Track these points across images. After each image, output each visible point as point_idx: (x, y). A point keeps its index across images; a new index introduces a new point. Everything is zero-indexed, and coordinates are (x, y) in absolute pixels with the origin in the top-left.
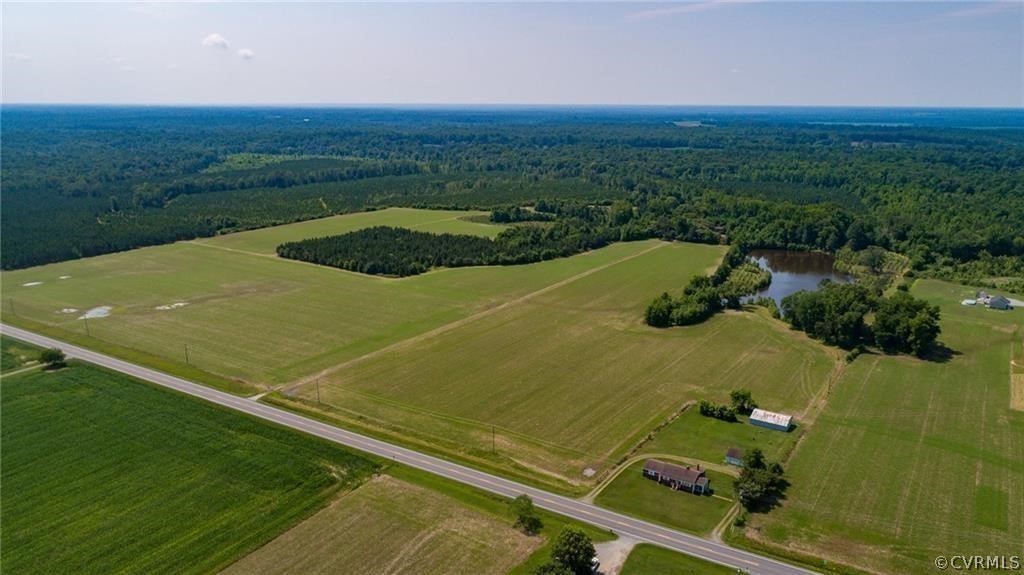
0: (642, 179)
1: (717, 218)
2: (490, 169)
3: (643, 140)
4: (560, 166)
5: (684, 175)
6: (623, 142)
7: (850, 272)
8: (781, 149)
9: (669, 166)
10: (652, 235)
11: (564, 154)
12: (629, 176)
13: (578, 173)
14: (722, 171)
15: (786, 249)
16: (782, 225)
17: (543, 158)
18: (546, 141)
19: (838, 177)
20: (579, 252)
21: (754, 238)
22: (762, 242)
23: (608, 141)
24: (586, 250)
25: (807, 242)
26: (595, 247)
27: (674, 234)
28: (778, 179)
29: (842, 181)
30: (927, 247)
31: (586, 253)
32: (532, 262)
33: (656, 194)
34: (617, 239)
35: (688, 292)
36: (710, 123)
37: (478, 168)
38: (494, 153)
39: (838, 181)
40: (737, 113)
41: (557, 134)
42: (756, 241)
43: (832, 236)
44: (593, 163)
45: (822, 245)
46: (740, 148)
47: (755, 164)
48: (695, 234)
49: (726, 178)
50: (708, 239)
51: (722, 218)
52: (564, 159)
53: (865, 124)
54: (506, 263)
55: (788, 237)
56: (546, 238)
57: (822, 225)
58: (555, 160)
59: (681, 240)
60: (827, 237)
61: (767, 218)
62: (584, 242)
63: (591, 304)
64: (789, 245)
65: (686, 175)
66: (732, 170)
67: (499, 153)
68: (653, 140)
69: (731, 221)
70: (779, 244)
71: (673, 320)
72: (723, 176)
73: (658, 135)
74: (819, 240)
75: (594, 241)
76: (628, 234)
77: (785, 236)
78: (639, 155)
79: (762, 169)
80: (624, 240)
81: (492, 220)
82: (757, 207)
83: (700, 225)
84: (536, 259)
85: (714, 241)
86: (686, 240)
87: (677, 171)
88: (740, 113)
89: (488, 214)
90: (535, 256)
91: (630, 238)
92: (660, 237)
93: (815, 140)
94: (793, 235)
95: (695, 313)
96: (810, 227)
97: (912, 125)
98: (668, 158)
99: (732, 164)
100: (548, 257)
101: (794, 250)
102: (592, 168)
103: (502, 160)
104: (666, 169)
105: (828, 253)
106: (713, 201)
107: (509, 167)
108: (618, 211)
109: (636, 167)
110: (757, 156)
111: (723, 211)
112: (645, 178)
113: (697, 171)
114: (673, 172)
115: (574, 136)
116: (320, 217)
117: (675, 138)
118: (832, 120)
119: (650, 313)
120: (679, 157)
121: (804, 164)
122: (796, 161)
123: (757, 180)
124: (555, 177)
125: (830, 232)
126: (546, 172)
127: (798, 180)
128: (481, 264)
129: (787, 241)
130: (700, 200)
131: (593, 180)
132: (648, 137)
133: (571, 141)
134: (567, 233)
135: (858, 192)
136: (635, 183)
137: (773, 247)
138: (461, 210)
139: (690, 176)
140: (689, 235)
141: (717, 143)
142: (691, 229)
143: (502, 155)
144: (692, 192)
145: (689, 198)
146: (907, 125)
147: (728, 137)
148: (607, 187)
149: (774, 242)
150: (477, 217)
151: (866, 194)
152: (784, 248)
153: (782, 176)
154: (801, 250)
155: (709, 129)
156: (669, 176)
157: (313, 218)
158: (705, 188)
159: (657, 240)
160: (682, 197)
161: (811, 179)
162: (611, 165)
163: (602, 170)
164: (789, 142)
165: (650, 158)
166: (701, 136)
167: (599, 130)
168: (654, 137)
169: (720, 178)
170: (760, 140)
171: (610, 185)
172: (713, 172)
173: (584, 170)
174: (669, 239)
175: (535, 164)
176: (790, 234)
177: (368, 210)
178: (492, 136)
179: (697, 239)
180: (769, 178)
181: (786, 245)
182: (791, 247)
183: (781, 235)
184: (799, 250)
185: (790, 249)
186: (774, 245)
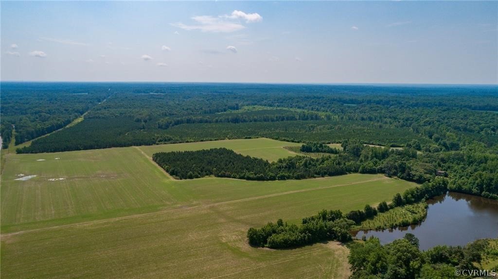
10: (381, 171)
15: (481, 196)
16: (481, 175)
22: (461, 187)
26: (332, 175)
31: (320, 178)
48: (409, 175)
50: (417, 180)
54: (249, 179)
55: (484, 186)
59: (399, 177)
64: (483, 193)
70: (475, 190)
76: (363, 168)
77: (481, 186)
81: (301, 150)
86: (403, 178)
92: (386, 173)
94: (488, 185)
101: (487, 197)
116: (215, 140)
128: (234, 177)
129: (482, 190)
137: (469, 193)
138: (296, 142)
140: (405, 175)
142: (407, 171)
149: (470, 189)
150: (295, 148)
152: (478, 195)
157: (211, 140)
174: (390, 176)
176: (486, 184)
177: (246, 138)
181: (481, 192)
182: (485, 195)
183: (478, 184)
184: (492, 198)
185: (484, 196)
186: (470, 190)
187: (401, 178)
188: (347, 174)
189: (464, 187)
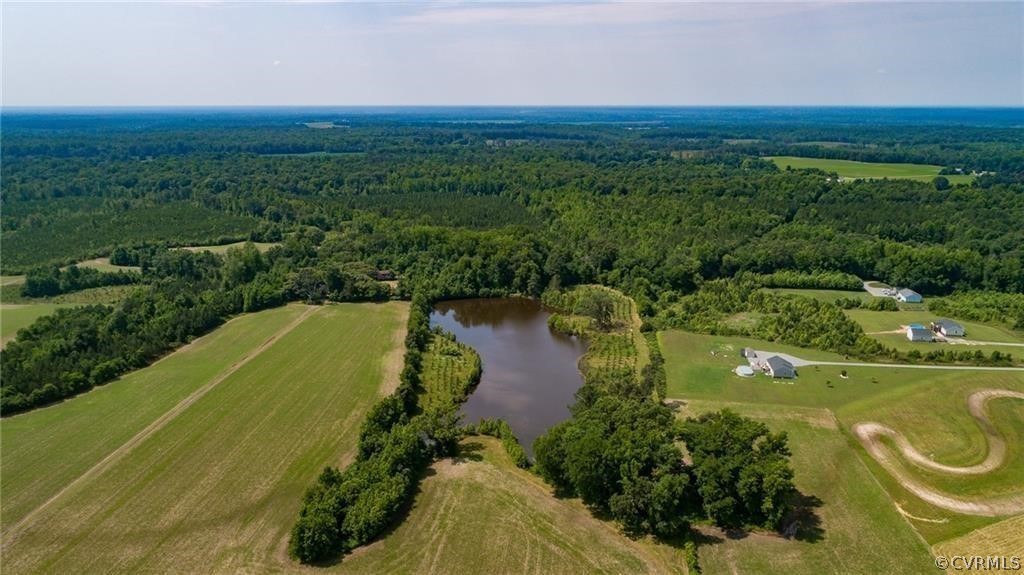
0: (272, 199)
1: (379, 257)
2: (58, 194)
3: (271, 146)
4: (164, 186)
5: (324, 190)
6: (248, 149)
7: (575, 331)
8: (425, 152)
9: (306, 179)
10: (292, 296)
11: (170, 169)
12: (255, 197)
13: (187, 194)
14: (368, 182)
15: (478, 297)
17: (141, 175)
18: (149, 151)
19: (495, 182)
20: (172, 349)
21: (435, 287)
22: (447, 292)
23: (229, 149)
24: (185, 342)
25: (501, 285)
26: (199, 332)
27: (324, 293)
28: (433, 189)
29: (501, 188)
30: (646, 280)
31: (185, 348)
32: (71, 395)
33: (294, 219)
34: (238, 311)
35: (367, 452)
36: (342, 124)
37: (39, 194)
38: (68, 170)
39: (496, 188)
40: (367, 113)
41: (166, 141)
42: (438, 291)
43: (534, 276)
44: (208, 179)
45: (523, 286)
46: (381, 152)
47: (404, 172)
48: (355, 290)
49: (374, 190)
50: (374, 297)
51: (384, 255)
52: (168, 175)
53: (486, 122)
55: (478, 279)
56: (111, 330)
57: (517, 261)
58: (157, 177)
59: (336, 300)
60: (528, 277)
61: (444, 252)
62: (181, 328)
63: (176, 513)
64: (481, 291)
65: (328, 189)
66: (380, 179)
67: (76, 170)
68: (284, 145)
69: (399, 260)
70: (468, 291)
71: (349, 534)
72: (371, 187)
73: (289, 139)
74: (517, 280)
75: (199, 323)
76: (254, 299)
77: (475, 280)
78: (267, 166)
79: (411, 177)
80: (250, 310)
81: (24, 295)
82: (427, 236)
83: (358, 275)
84: (82, 387)
85: (382, 297)
86: (344, 300)
87: (316, 185)
88: (371, 113)
89: (22, 280)
90: (77, 382)
91: (258, 306)
92: (304, 298)
93: (452, 140)
94: (484, 277)
95: (389, 507)
96: (502, 265)
97: (524, 121)
98: (303, 168)
99: (378, 173)
100: (108, 376)
101: (488, 297)
102: (207, 186)
103: (80, 180)
104: (301, 183)
105: (530, 297)
106: (368, 229)
107: (89, 190)
108: (235, 263)
109: (265, 182)
110: (403, 160)
111: (384, 245)
112: (277, 198)
113: (340, 183)
114: (311, 187)
115: (186, 144)
117: (309, 142)
118: (456, 119)
119: (301, 539)
120: (315, 167)
121: (456, 169)
122: (445, 166)
123: (411, 191)
124: (155, 201)
125: (529, 270)
126: (144, 195)
127: (453, 188)
129: (477, 287)
130: (350, 226)
131: (207, 203)
132: (277, 141)
133: (183, 150)
134: (151, 312)
135: (521, 199)
136: (264, 206)
137: (461, 297)
139: (332, 190)
140: (346, 292)
141: (355, 146)
142: (348, 284)
143: (81, 172)
144: (340, 215)
145: (336, 224)
146: (520, 122)
147: (366, 139)
148: (227, 211)
149: (461, 289)
151: (531, 202)
152: (475, 296)
153: (436, 185)
154: (498, 296)
155: (345, 130)
156: (306, 193)
158: (354, 208)
159: (299, 304)
160: (327, 221)
161: (468, 186)
162: (232, 181)
163: (221, 188)
164: (428, 142)
165: (281, 169)
166: (337, 138)
167: (220, 135)
168: (284, 142)
169: (368, 192)
170: (400, 141)
171: (231, 209)
172: (358, 184)
173: (195, 190)
174: (318, 301)
175: (128, 185)
176: (480, 275)
178: (74, 146)
179: (359, 297)
180: (422, 188)
181: (478, 291)
182: (484, 293)
183: (469, 278)
184: (495, 296)
185: (482, 296)
186: (462, 292)
187: (341, 301)
188: (224, 322)
189: (454, 289)
